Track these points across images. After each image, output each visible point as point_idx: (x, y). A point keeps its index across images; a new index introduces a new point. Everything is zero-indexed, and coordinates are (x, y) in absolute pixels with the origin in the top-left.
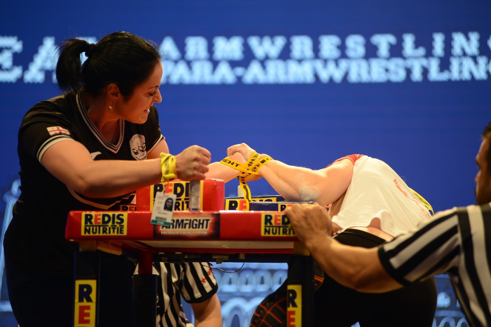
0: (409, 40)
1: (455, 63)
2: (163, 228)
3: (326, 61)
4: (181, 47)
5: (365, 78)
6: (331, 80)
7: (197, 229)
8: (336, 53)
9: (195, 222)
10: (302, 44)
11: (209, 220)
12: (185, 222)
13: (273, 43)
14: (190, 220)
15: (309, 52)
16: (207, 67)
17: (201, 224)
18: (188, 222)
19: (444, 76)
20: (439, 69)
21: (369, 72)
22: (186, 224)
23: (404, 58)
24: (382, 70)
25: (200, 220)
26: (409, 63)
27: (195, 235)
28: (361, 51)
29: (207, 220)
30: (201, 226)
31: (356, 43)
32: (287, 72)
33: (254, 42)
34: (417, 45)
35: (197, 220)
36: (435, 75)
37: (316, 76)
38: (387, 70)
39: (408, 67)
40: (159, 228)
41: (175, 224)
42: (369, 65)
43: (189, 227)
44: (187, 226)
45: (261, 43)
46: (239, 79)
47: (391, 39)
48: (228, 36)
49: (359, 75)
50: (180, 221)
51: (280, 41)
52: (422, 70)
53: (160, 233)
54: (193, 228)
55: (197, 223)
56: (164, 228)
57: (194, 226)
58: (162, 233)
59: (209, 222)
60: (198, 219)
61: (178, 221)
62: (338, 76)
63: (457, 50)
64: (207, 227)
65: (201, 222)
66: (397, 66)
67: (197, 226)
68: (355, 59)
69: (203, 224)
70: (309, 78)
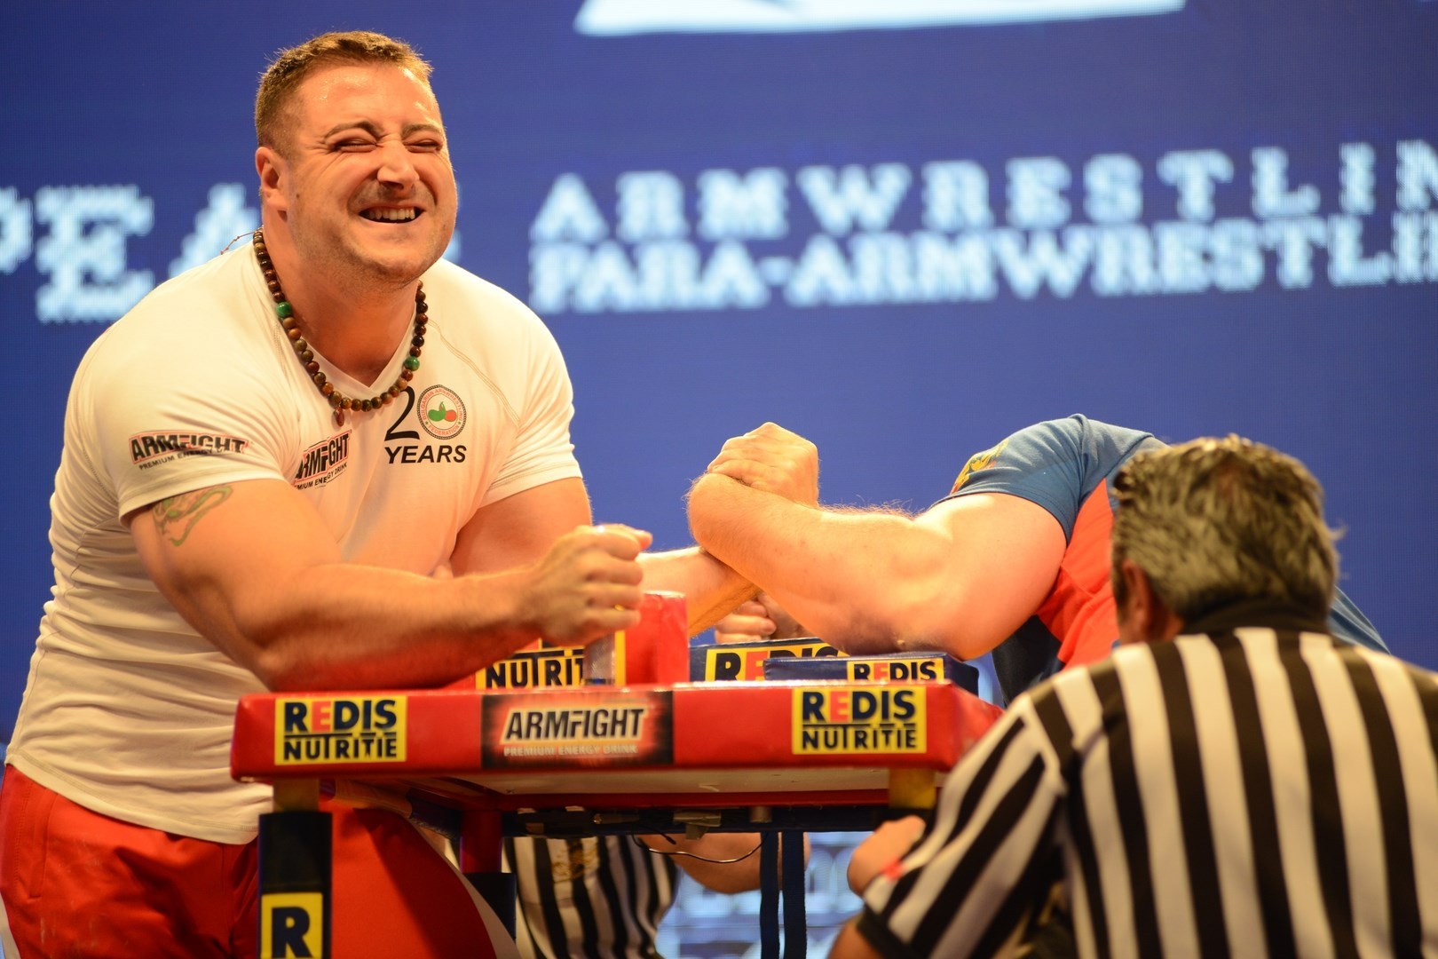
0: (1269, 168)
1: (1406, 232)
2: (509, 736)
3: (1027, 236)
4: (607, 203)
5: (1143, 279)
6: (1044, 288)
7: (608, 738)
8: (1056, 211)
9: (601, 719)
10: (958, 184)
11: (642, 711)
12: (572, 718)
13: (872, 183)
14: (588, 713)
15: (976, 208)
16: (684, 257)
17: (618, 723)
18: (581, 718)
19: (1377, 270)
20: (1360, 249)
21: (1155, 264)
22: (575, 724)
23: (1258, 220)
24: (1192, 257)
25: (615, 712)
26: (1272, 234)
27: (602, 757)
28: (1130, 201)
29: (637, 712)
30: (618, 728)
31: (1114, 178)
32: (914, 270)
33: (816, 183)
34: (1293, 181)
35: (606, 713)
36: (1348, 266)
37: (1000, 277)
38: (1207, 257)
39: (1270, 245)
40: (499, 738)
41: (543, 725)
42: (1155, 245)
43: (586, 734)
44: (580, 730)
45: (837, 185)
46: (777, 292)
47: (1217, 165)
48: (742, 167)
49: (1126, 272)
50: (558, 716)
51: (893, 180)
52: (1311, 252)
53: (503, 753)
54: (595, 734)
55: (609, 721)
56: (514, 737)
57: (600, 730)
58: (507, 752)
59: (642, 717)
60: (610, 710)
61: (552, 715)
62: (1064, 277)
63: (1411, 192)
64: (635, 732)
65: (620, 717)
66: (1236, 242)
67: (609, 730)
68: (1114, 225)
69: (624, 723)
70: (981, 285)
